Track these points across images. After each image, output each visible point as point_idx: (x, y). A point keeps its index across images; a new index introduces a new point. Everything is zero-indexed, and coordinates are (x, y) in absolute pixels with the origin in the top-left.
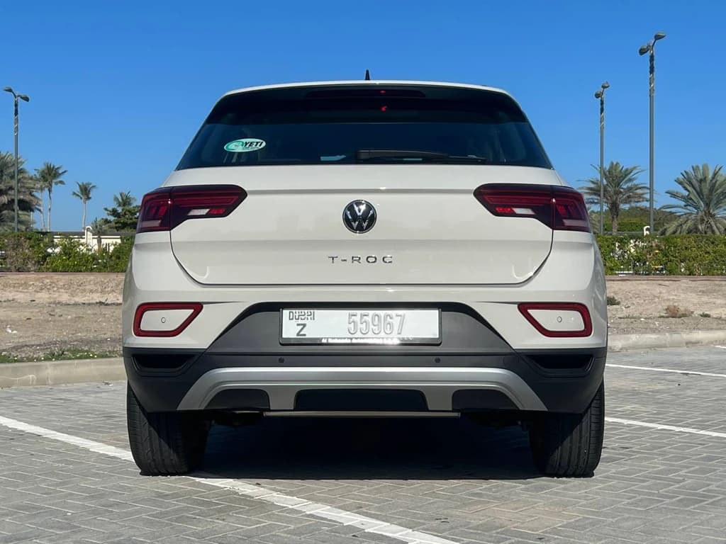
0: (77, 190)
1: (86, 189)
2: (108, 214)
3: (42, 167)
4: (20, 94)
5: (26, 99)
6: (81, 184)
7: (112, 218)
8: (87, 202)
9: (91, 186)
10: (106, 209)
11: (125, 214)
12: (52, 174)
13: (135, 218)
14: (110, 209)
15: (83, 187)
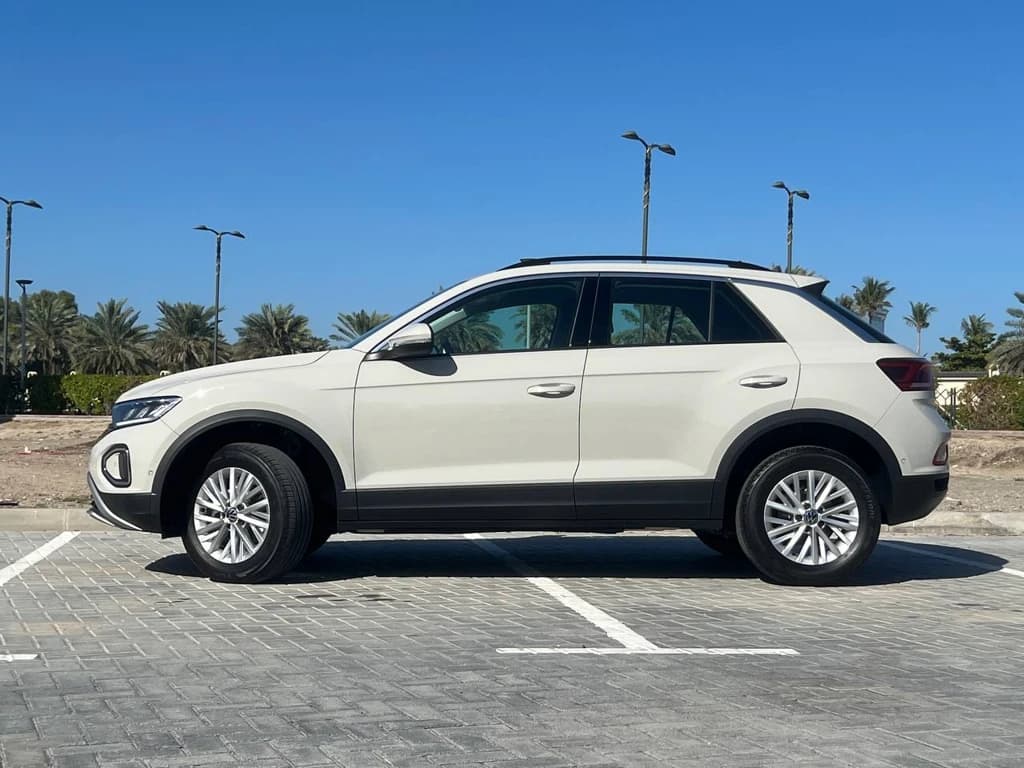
0: (910, 314)
1: (921, 311)
2: (947, 347)
5: (805, 196)
6: (914, 305)
7: (951, 352)
8: (922, 330)
9: (927, 308)
10: (943, 340)
11: (970, 346)
12: (875, 294)
13: (985, 352)
14: (949, 339)
15: (917, 310)
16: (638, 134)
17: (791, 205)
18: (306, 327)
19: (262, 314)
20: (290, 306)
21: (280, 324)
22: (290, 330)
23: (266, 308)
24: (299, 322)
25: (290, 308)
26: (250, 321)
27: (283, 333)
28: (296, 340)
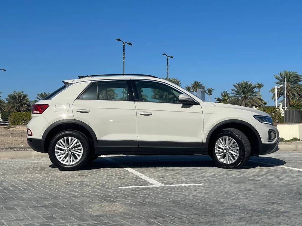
1: (210, 90)
3: (193, 83)
4: (169, 56)
5: (172, 57)
6: (208, 89)
8: (211, 95)
9: (212, 89)
10: (215, 98)
11: (223, 100)
12: (197, 86)
14: (217, 98)
15: (209, 90)
16: (120, 39)
17: (168, 60)
18: (27, 98)
19: (13, 93)
20: (22, 91)
21: (19, 97)
22: (23, 99)
23: (15, 92)
24: (25, 96)
25: (23, 92)
26: (9, 96)
27: (20, 99)
28: (25, 102)
